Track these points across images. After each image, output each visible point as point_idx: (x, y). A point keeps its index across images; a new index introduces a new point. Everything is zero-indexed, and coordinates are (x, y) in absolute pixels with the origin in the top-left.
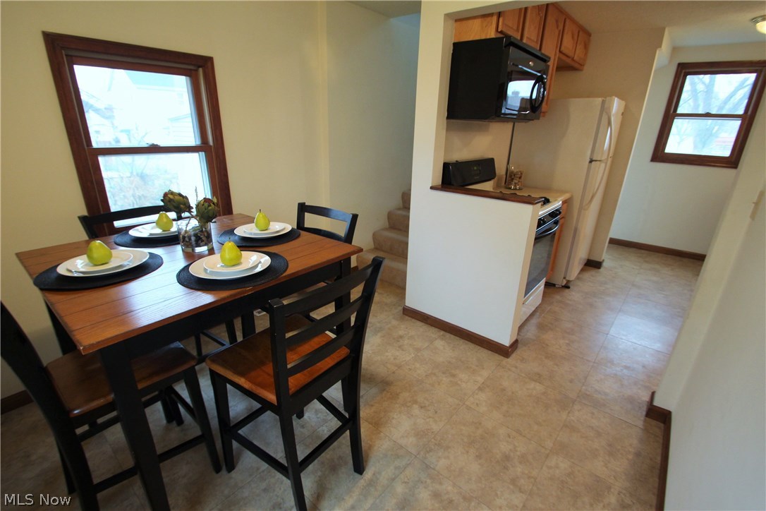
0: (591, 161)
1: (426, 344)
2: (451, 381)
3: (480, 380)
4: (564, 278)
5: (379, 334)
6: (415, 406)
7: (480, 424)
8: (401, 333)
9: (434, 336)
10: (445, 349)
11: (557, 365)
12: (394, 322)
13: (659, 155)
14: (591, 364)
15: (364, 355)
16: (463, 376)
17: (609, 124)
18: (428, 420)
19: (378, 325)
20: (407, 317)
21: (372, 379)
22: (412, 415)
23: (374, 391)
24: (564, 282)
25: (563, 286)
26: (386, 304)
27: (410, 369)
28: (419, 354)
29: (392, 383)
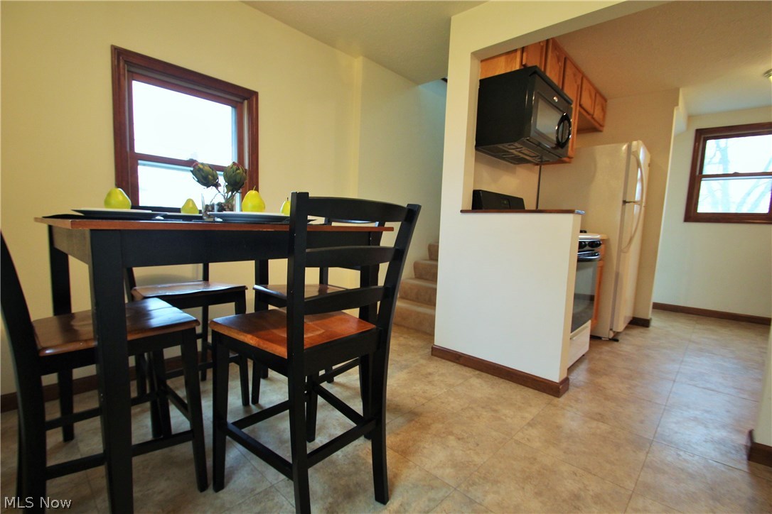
0: (625, 202)
1: (460, 381)
2: (492, 416)
3: (529, 416)
4: (611, 330)
5: (405, 371)
6: (451, 438)
7: (535, 459)
8: (429, 370)
9: (468, 374)
10: (481, 386)
11: (621, 407)
12: (423, 362)
13: (692, 215)
14: (663, 407)
15: (387, 387)
16: (506, 411)
17: (639, 165)
18: (468, 452)
19: (404, 363)
20: (436, 358)
21: (398, 410)
22: (448, 446)
23: (400, 420)
24: (611, 335)
25: (610, 339)
26: (412, 347)
27: (443, 403)
28: (452, 389)
29: (421, 414)
